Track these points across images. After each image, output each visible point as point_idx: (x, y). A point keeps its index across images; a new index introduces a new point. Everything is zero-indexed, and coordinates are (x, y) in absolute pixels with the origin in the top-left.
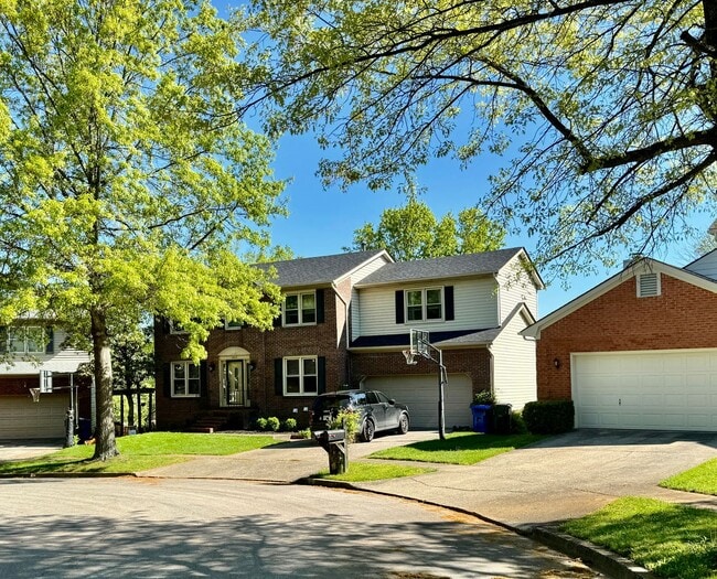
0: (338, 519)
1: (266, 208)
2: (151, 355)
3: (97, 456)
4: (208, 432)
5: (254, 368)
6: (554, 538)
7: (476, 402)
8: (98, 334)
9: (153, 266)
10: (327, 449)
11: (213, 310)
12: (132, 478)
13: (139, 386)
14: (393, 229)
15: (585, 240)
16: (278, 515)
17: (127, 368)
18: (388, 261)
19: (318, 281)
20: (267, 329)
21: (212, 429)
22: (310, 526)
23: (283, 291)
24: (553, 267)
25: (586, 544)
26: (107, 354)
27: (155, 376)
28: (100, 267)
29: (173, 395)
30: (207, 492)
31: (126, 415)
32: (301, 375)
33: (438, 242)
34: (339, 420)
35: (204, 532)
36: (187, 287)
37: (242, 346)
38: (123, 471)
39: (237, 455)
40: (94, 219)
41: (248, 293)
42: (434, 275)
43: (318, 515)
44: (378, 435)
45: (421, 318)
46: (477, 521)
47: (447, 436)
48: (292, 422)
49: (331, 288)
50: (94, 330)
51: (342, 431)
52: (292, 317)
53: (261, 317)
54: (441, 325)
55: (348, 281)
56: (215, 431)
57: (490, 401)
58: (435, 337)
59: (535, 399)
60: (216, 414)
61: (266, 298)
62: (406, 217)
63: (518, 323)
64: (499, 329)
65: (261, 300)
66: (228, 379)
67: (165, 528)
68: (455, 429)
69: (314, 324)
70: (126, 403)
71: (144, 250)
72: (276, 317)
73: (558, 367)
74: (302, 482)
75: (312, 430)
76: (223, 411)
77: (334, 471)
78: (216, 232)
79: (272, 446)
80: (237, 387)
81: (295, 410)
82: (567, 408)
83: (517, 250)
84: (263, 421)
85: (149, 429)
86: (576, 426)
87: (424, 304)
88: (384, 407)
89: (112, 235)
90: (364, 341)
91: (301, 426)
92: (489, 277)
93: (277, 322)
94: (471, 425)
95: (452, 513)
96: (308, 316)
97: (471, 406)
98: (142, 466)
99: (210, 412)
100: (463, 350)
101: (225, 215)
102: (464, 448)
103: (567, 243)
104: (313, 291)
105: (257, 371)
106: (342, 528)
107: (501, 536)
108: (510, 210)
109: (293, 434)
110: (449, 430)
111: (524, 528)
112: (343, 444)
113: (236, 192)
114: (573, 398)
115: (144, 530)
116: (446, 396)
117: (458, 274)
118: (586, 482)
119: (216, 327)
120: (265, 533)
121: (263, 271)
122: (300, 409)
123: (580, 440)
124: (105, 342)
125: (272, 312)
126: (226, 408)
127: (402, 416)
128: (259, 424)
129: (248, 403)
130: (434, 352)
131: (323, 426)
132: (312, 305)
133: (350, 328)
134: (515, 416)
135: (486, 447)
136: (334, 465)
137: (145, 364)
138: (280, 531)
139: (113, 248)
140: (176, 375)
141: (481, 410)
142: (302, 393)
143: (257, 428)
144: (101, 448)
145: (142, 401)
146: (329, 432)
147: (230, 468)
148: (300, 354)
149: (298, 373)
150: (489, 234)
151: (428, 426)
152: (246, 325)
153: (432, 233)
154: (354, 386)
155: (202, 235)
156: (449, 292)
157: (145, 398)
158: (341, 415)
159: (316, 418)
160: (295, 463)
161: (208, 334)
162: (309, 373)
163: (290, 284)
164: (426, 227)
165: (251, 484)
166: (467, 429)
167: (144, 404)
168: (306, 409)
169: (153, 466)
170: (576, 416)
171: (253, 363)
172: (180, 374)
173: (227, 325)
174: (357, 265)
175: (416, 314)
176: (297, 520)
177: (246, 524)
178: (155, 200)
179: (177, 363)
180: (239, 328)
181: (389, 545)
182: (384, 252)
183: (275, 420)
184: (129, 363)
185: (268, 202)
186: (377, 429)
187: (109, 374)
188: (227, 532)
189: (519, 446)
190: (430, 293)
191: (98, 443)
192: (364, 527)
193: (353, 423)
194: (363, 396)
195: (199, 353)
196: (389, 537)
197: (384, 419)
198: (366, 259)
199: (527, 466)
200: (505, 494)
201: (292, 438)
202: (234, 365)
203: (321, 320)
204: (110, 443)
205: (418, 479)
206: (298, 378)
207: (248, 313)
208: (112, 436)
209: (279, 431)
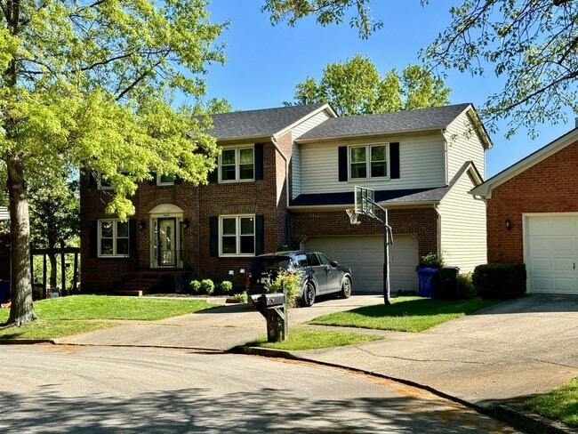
0: (276, 394)
1: (201, 54)
2: (75, 211)
3: (12, 321)
4: (137, 295)
5: (188, 227)
6: (521, 418)
7: (422, 265)
8: (15, 187)
9: (75, 110)
10: (264, 314)
11: (141, 160)
12: (48, 345)
13: (63, 244)
14: (336, 86)
15: (555, 84)
16: (207, 390)
17: (50, 226)
18: (331, 116)
19: (257, 135)
20: (201, 183)
21: (141, 292)
22: (245, 402)
23: (219, 144)
24: (518, 113)
25: (558, 425)
26: (24, 209)
27: (79, 235)
28: (15, 111)
29: (99, 255)
30: (131, 362)
31: (48, 276)
32: (238, 235)
33: (381, 99)
34: (278, 283)
35: (122, 411)
36: (113, 134)
37: (175, 203)
38: (41, 337)
39: (167, 320)
40: (10, 57)
41: (181, 144)
42: (379, 131)
43: (255, 390)
44: (320, 299)
45: (365, 176)
46: (431, 397)
47: (392, 300)
48: (228, 284)
49: (271, 143)
50: (10, 183)
51: (281, 295)
52: (229, 173)
53: (194, 170)
54: (386, 184)
55: (289, 136)
56: (144, 294)
57: (436, 264)
58: (381, 196)
59: (485, 262)
60: (146, 276)
61: (201, 150)
62: (349, 73)
63: (465, 183)
64: (446, 188)
65: (194, 152)
66: (159, 238)
67: (78, 406)
68: (400, 294)
69: (253, 180)
70: (49, 263)
71: (67, 94)
72: (211, 170)
73: (509, 228)
74: (237, 350)
75: (250, 294)
76: (154, 273)
77: (273, 338)
78: (147, 78)
79: (206, 311)
80: (169, 247)
81: (231, 272)
82: (519, 272)
83: (465, 106)
84: (196, 283)
85: (73, 291)
86: (528, 291)
87: (368, 160)
88: (325, 269)
89: (32, 79)
90: (305, 199)
91: (237, 290)
92: (436, 134)
93: (212, 177)
94: (417, 289)
95: (403, 386)
96: (246, 172)
97: (417, 269)
98: (62, 333)
99: (139, 274)
100: (409, 210)
101: (157, 60)
102: (411, 313)
103: (534, 87)
104: (252, 146)
105: (190, 230)
106: (281, 405)
107: (461, 415)
108: (473, 47)
109: (229, 297)
110: (395, 294)
111: (485, 405)
112: (282, 309)
113: (168, 34)
114: (526, 260)
115: (53, 409)
116: (392, 258)
117: (404, 129)
118: (545, 352)
119: (145, 180)
120: (193, 411)
121: (197, 122)
122: (237, 271)
123: (533, 306)
124: (22, 195)
125: (207, 165)
126: (156, 270)
127: (345, 279)
128: (193, 286)
129: (181, 265)
130: (379, 212)
131: (260, 289)
132: (250, 160)
133: (290, 186)
134: (463, 280)
135: (436, 313)
136: (272, 332)
137: (68, 221)
138: (210, 409)
139: (31, 93)
140: (103, 234)
141: (427, 274)
142: (238, 254)
143: (190, 291)
144: (17, 312)
145: (66, 262)
146: (267, 296)
147: (159, 334)
148: (236, 213)
149: (235, 233)
150: (433, 92)
151: (372, 290)
152: (179, 180)
153: (375, 90)
154: (294, 247)
155: (132, 81)
156: (395, 149)
157: (70, 258)
158: (280, 277)
159: (253, 281)
160: (230, 329)
161: (136, 187)
162: (245, 233)
163: (227, 137)
164: (370, 84)
165: (181, 353)
166: (413, 294)
167: (68, 265)
168: (242, 271)
169: (73, 332)
170: (528, 281)
171: (187, 221)
172: (107, 233)
173: (158, 180)
174: (298, 118)
175: (360, 172)
176: (230, 395)
177: (172, 401)
178: (79, 41)
179: (105, 220)
180: (172, 184)
181: (335, 426)
182: (327, 106)
183: (209, 282)
184: (52, 221)
185: (203, 47)
186: (318, 293)
187: (26, 231)
188: (148, 411)
189: (470, 312)
190: (374, 150)
191: (13, 308)
192: (306, 404)
193: (293, 285)
194: (303, 257)
195: (126, 209)
196: (335, 416)
197: (326, 282)
198: (308, 112)
199: (480, 335)
200: (460, 364)
201: (227, 301)
202: (167, 224)
203: (260, 176)
204: (27, 306)
205: (364, 347)
206: (235, 238)
207: (181, 166)
208: (29, 299)
209: (213, 295)
